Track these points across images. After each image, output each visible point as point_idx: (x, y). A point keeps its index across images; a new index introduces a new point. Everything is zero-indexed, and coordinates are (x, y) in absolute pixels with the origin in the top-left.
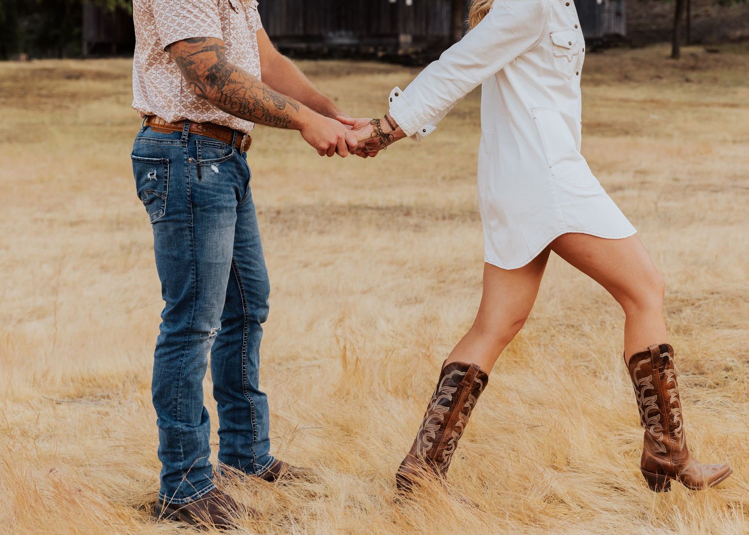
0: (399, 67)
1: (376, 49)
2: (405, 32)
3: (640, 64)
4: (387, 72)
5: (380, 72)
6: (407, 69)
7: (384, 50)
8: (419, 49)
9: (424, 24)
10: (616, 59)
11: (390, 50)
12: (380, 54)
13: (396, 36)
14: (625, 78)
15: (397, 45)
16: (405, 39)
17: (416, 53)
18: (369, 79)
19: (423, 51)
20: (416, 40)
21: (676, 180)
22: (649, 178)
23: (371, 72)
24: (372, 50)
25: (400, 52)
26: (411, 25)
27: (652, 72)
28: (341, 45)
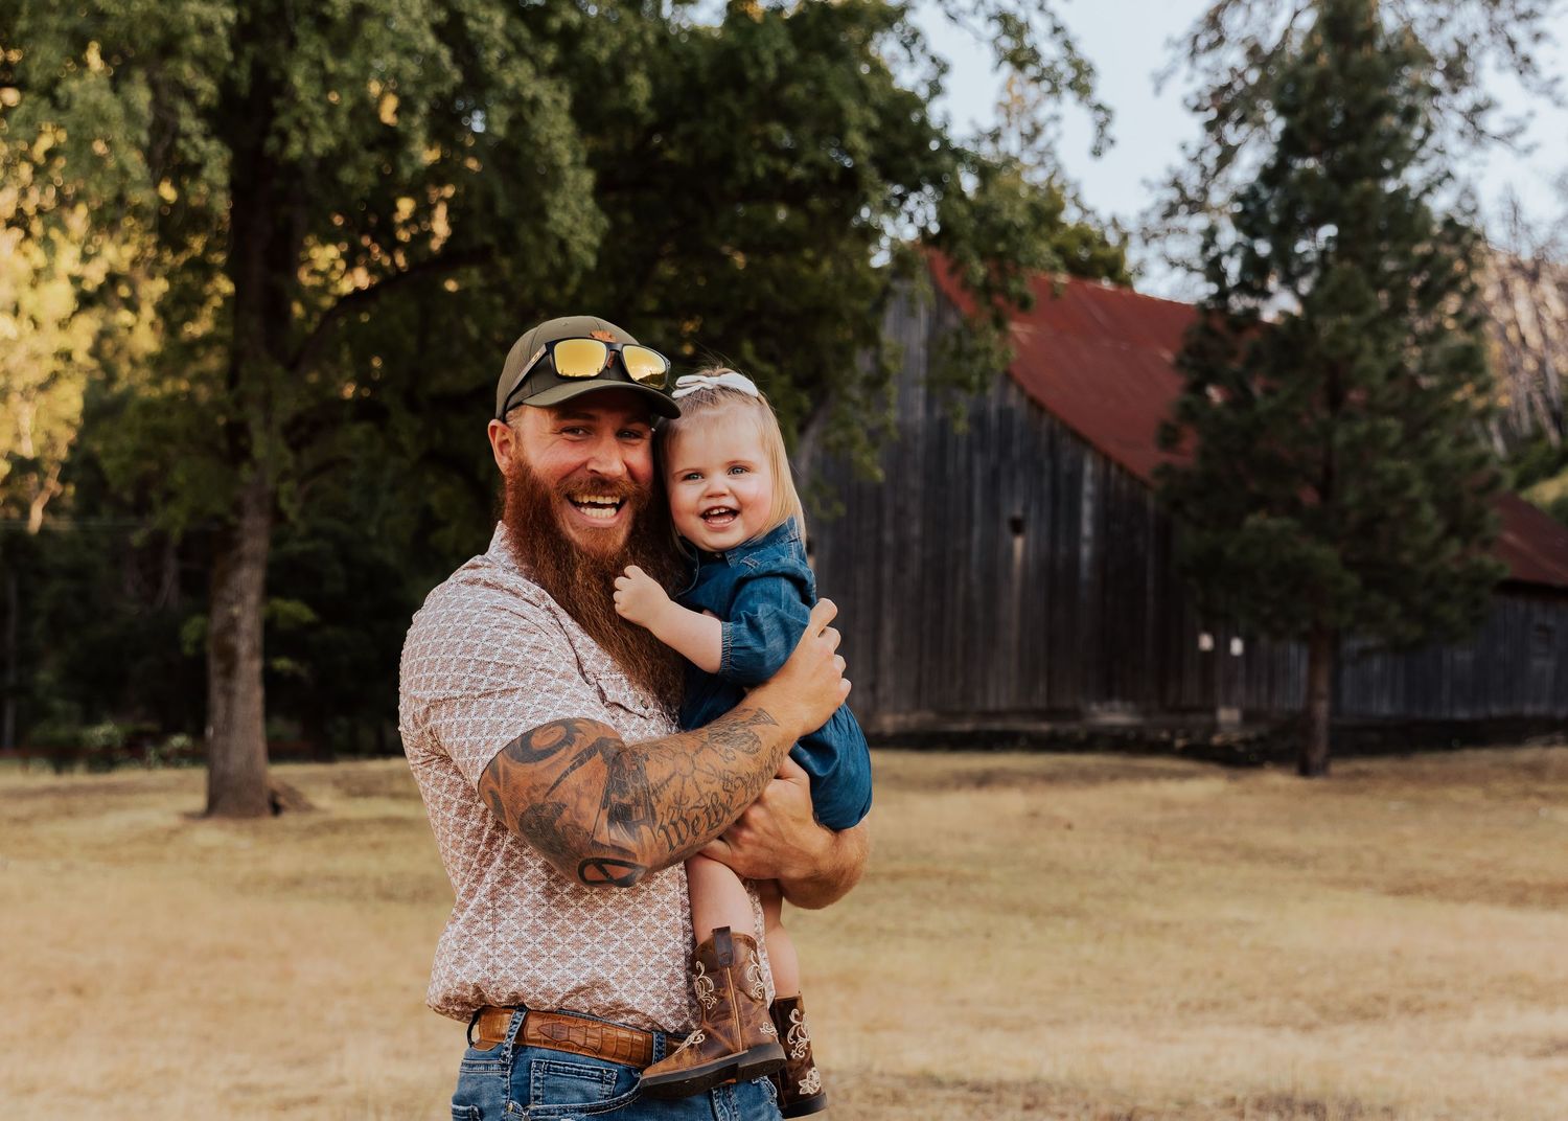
0: (1212, 767)
1: (1173, 734)
2: (1228, 704)
4: (1185, 776)
5: (1172, 775)
6: (1224, 772)
7: (1187, 735)
8: (1251, 734)
9: (1264, 690)
11: (1197, 737)
12: (1180, 743)
13: (1212, 711)
15: (1214, 727)
16: (1228, 715)
17: (1246, 742)
18: (1147, 788)
19: (1260, 739)
20: (1249, 717)
23: (1154, 775)
24: (1164, 735)
25: (1217, 740)
26: (1240, 691)
28: (1112, 727)
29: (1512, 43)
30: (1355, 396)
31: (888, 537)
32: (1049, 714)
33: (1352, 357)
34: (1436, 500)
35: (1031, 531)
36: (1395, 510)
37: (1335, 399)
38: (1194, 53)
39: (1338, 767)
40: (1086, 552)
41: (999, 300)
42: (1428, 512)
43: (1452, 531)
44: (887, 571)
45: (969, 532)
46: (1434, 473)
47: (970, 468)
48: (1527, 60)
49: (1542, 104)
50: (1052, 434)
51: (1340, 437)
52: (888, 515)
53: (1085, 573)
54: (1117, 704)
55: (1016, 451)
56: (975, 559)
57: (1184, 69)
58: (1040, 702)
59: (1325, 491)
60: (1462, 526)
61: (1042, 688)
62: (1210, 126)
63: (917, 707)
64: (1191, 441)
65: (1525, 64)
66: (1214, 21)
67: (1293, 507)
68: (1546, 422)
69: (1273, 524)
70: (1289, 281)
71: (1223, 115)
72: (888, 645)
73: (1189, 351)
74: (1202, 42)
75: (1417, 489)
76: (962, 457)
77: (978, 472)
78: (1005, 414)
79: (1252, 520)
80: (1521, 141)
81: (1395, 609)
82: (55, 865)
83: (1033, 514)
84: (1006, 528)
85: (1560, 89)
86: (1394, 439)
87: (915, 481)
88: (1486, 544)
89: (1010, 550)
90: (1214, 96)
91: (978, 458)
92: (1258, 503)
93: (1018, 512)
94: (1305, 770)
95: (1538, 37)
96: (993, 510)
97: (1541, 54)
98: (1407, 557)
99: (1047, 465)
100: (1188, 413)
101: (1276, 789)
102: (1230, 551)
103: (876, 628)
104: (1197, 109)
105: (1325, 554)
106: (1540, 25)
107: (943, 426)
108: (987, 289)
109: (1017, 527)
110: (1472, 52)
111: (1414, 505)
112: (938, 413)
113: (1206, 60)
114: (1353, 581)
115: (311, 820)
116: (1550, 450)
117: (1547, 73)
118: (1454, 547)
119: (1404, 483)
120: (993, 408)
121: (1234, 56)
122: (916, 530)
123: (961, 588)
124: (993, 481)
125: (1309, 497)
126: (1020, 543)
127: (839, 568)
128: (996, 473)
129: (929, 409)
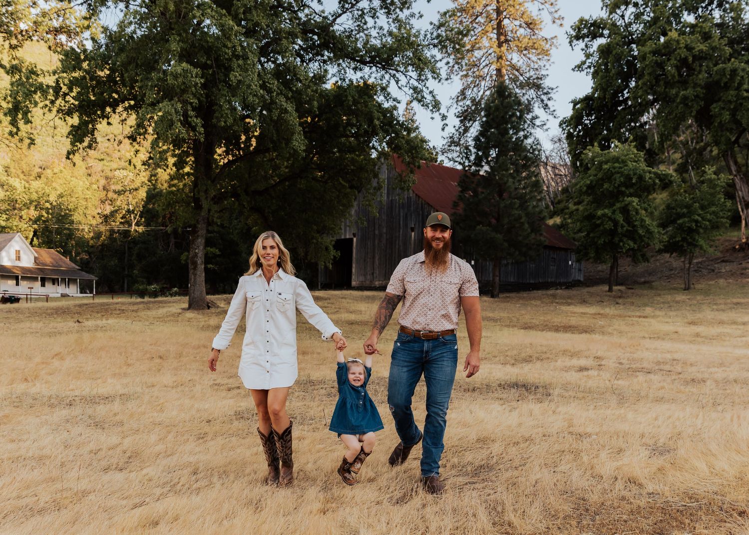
3: (591, 295)
9: (480, 274)
10: (578, 292)
14: (584, 302)
21: (621, 363)
22: (603, 363)
27: (598, 298)
29: (542, 101)
30: (505, 195)
31: (377, 232)
33: (505, 183)
34: (528, 223)
35: (416, 230)
36: (517, 225)
37: (500, 195)
38: (457, 101)
39: (501, 296)
41: (412, 166)
42: (526, 226)
43: (532, 231)
44: (376, 242)
45: (399, 231)
46: (527, 215)
47: (399, 214)
48: (547, 105)
49: (551, 117)
50: (422, 204)
51: (502, 205)
52: (377, 227)
55: (412, 208)
56: (401, 238)
57: (455, 106)
59: (498, 219)
60: (535, 229)
62: (461, 121)
63: (385, 279)
64: (462, 205)
65: (546, 107)
66: (463, 92)
67: (489, 225)
68: (550, 204)
69: (483, 228)
70: (488, 163)
71: (465, 118)
73: (460, 182)
74: (460, 98)
75: (523, 220)
76: (397, 211)
77: (402, 214)
78: (409, 198)
79: (478, 227)
80: (545, 127)
81: (517, 253)
82: (147, 323)
83: (417, 226)
84: (409, 230)
85: (555, 113)
86: (517, 206)
87: (384, 217)
88: (541, 235)
89: (410, 236)
90: (463, 113)
91: (401, 210)
92: (479, 223)
93: (413, 226)
94: (492, 296)
95: (549, 99)
96: (406, 225)
97: (550, 103)
98: (520, 238)
99: (421, 213)
100: (461, 198)
101: (485, 301)
102: (472, 236)
103: (374, 257)
104: (458, 117)
105: (499, 237)
106: (549, 96)
107: (392, 201)
108: (409, 163)
109: (412, 230)
110: (532, 103)
111: (523, 224)
112: (390, 198)
113: (461, 103)
114: (506, 244)
115: (219, 310)
116: (551, 211)
117: (552, 109)
118: (533, 235)
119: (520, 217)
120: (406, 197)
121: (468, 103)
122: (385, 231)
123: (397, 247)
124: (406, 217)
125: (494, 221)
126: (413, 234)
127: (363, 240)
128: (406, 214)
129: (388, 197)
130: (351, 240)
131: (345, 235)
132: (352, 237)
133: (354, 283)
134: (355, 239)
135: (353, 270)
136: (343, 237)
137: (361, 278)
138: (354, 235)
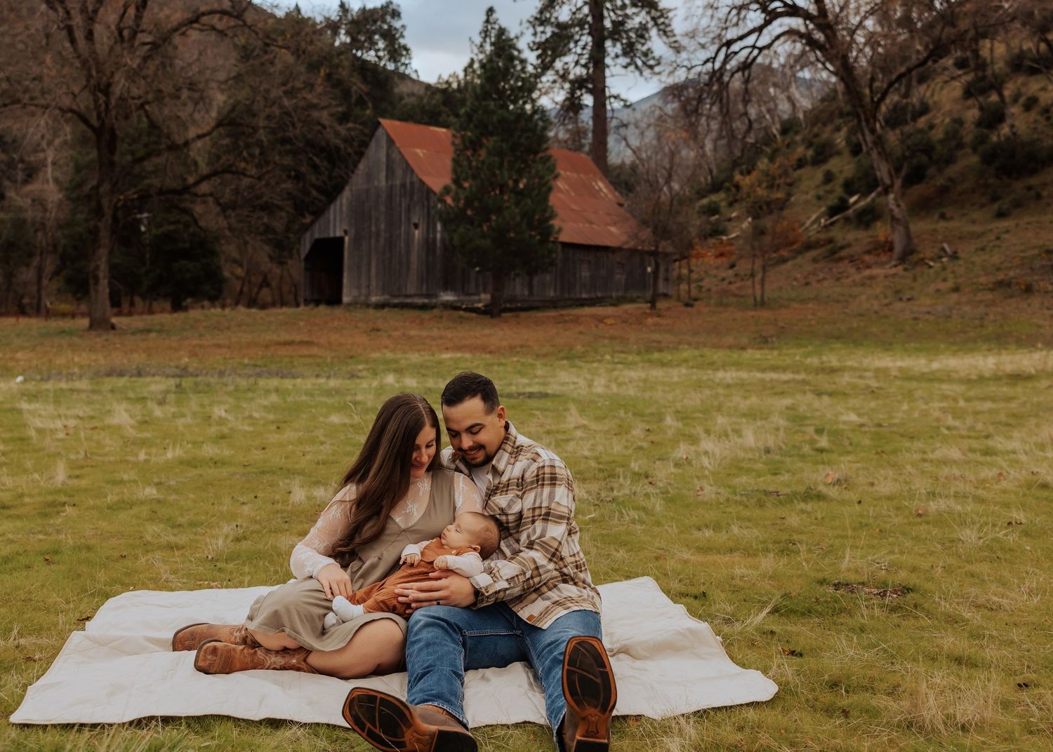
1: (464, 303)
2: (486, 292)
8: (491, 303)
12: (466, 307)
15: (479, 301)
16: (485, 296)
26: (490, 287)
28: (448, 301)
31: (373, 229)
32: (428, 296)
35: (421, 228)
39: (504, 316)
40: (439, 236)
44: (373, 241)
45: (400, 228)
47: (400, 204)
50: (427, 193)
52: (373, 221)
53: (438, 244)
54: (449, 292)
55: (415, 197)
56: (403, 237)
58: (424, 291)
61: (424, 286)
63: (383, 294)
72: (373, 270)
76: (398, 199)
77: (403, 205)
78: (412, 185)
83: (421, 221)
84: (412, 227)
87: (382, 208)
89: (414, 235)
91: (403, 200)
93: (416, 221)
94: (492, 316)
96: (409, 219)
99: (426, 203)
103: (369, 264)
107: (391, 187)
109: (416, 226)
112: (390, 183)
120: (408, 181)
122: (383, 226)
123: (398, 249)
124: (409, 210)
126: (417, 232)
127: (357, 241)
128: (409, 205)
129: (387, 181)
130: (341, 240)
131: (335, 232)
132: (342, 234)
133: (346, 299)
134: (347, 239)
135: (345, 281)
136: (332, 235)
137: (355, 293)
138: (346, 232)
